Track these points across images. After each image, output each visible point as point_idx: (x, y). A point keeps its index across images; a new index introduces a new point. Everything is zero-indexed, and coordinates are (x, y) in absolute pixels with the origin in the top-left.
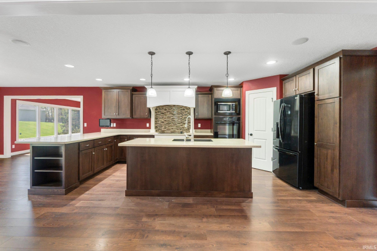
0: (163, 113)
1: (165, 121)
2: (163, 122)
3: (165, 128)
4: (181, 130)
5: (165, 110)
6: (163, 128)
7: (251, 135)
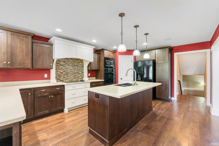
0: (62, 65)
1: (64, 71)
2: (62, 73)
3: (64, 78)
4: (77, 79)
5: (64, 62)
6: (62, 77)
7: (121, 79)
